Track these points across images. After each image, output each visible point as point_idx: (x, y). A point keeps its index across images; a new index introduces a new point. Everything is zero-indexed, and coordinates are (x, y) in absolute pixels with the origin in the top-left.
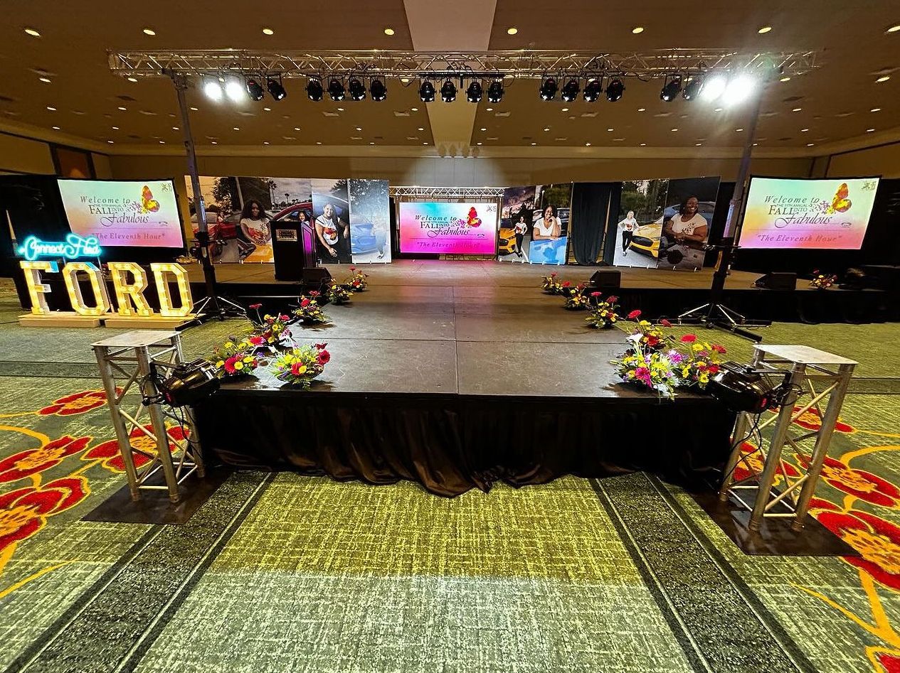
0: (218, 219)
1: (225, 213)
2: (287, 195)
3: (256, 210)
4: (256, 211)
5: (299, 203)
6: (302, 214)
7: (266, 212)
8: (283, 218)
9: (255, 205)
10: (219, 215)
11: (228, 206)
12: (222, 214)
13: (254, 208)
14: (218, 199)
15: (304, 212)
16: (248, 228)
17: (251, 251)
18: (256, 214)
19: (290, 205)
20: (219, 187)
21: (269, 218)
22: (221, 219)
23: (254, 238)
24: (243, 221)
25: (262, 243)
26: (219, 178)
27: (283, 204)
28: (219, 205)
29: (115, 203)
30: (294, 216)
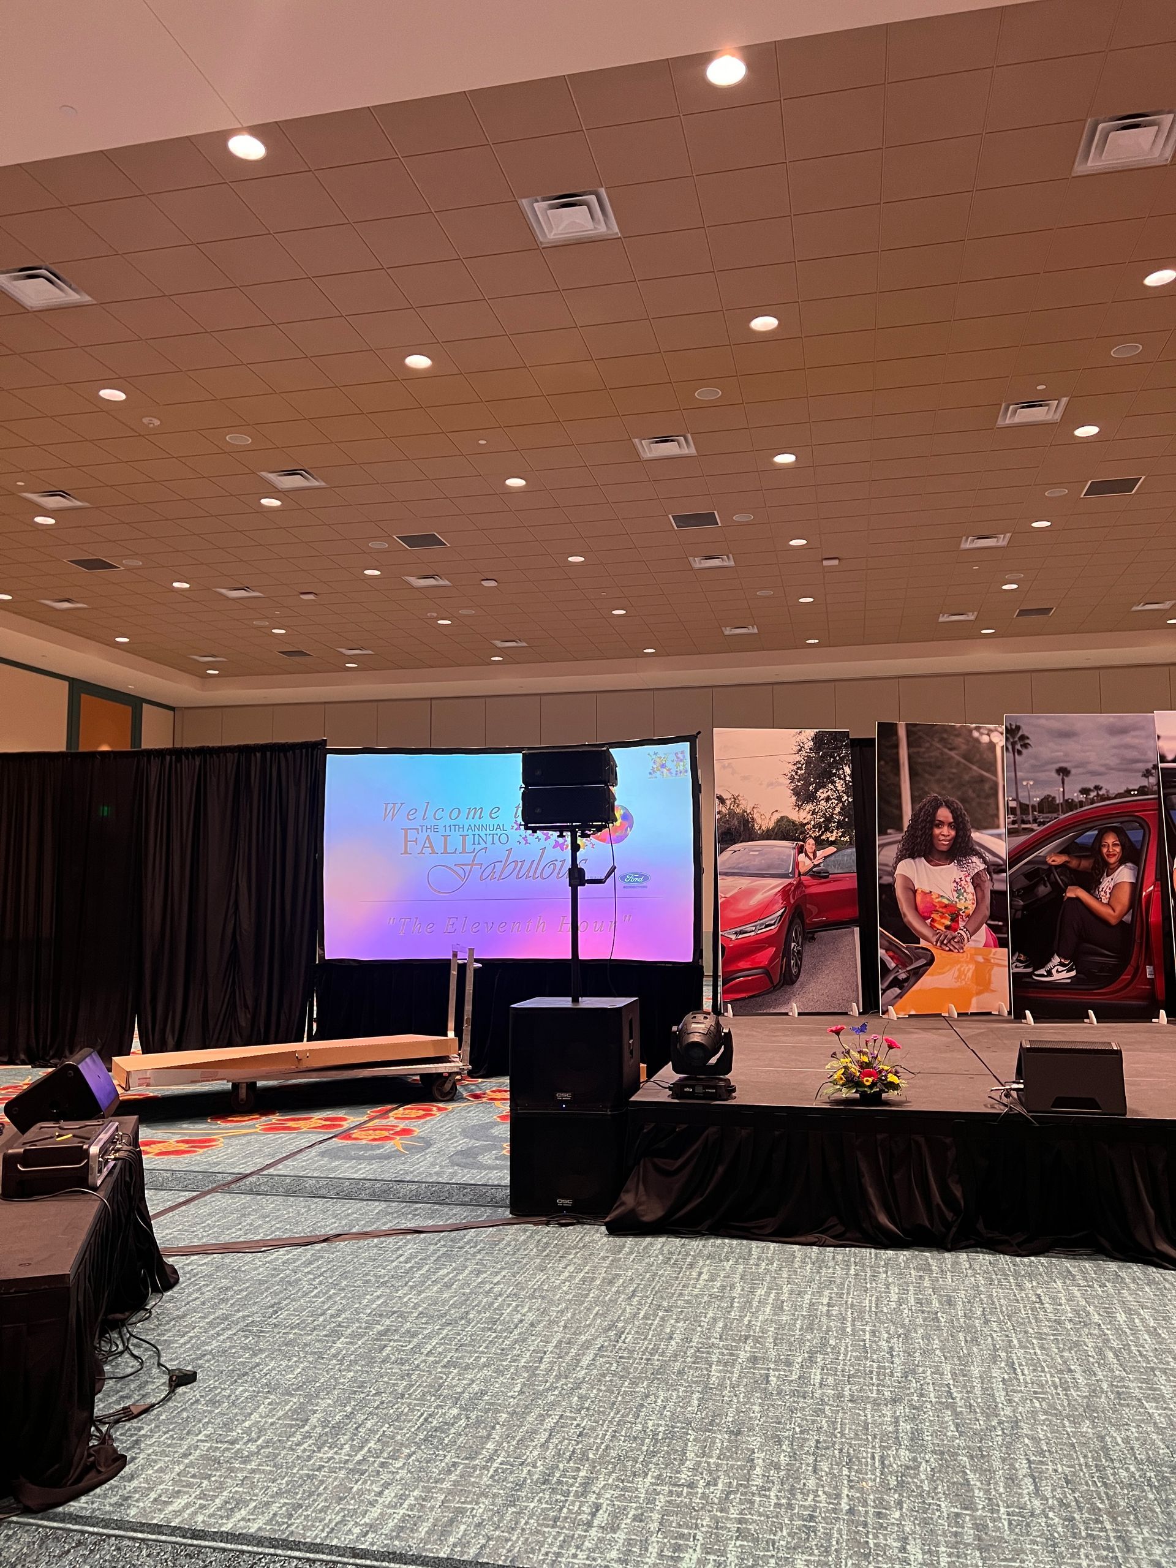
0: (796, 864)
1: (820, 843)
2: (1064, 772)
3: (945, 830)
4: (944, 834)
5: (1103, 798)
6: (1111, 839)
7: (976, 835)
8: (1043, 851)
9: (944, 814)
10: (801, 849)
11: (829, 819)
12: (810, 845)
13: (941, 824)
14: (804, 796)
15: (1119, 832)
16: (915, 892)
17: (918, 974)
18: (943, 844)
19: (1070, 805)
20: (808, 762)
21: (981, 856)
22: (805, 863)
23: (932, 926)
24: (906, 868)
25: (951, 942)
26: (811, 733)
27: (1048, 805)
28: (802, 816)
29: (486, 820)
30: (1083, 847)
